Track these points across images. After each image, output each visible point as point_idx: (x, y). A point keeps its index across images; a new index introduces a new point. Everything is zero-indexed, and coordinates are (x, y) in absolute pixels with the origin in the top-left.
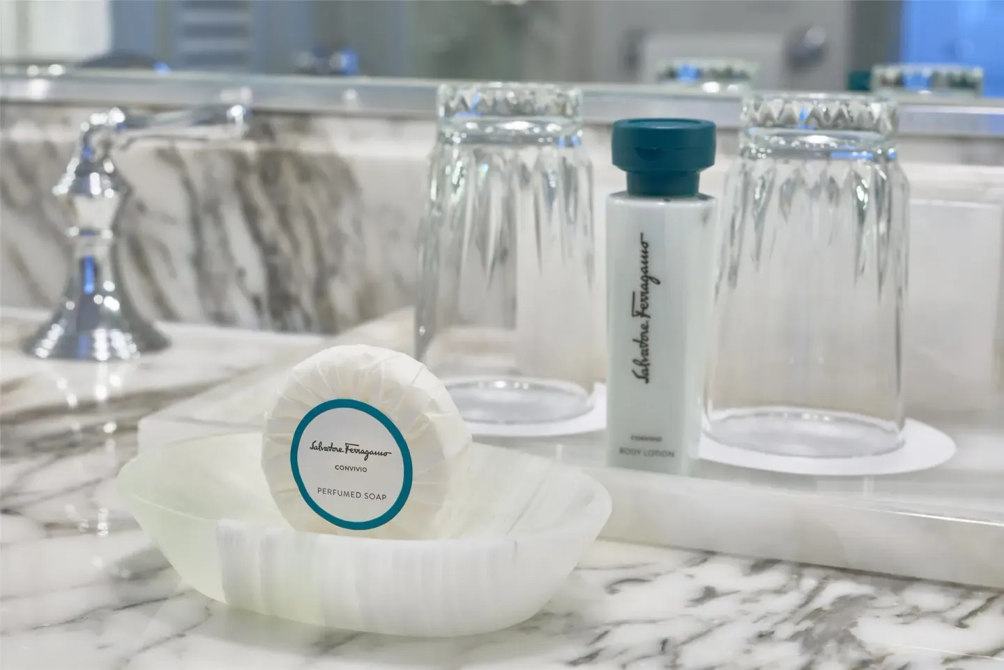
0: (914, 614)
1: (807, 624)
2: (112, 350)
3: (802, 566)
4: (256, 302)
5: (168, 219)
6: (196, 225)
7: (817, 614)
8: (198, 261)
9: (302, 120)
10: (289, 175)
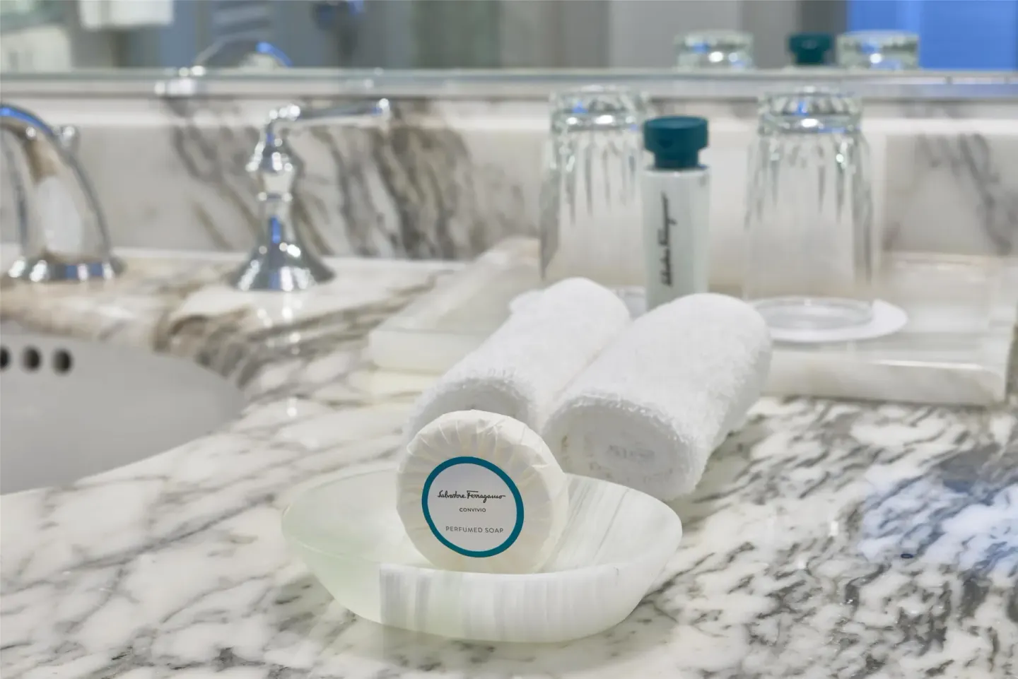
0: (885, 421)
1: (822, 431)
2: (295, 283)
3: (814, 399)
4: (393, 239)
5: (323, 181)
6: (344, 184)
7: (828, 425)
8: (347, 210)
9: (421, 103)
10: (415, 145)
